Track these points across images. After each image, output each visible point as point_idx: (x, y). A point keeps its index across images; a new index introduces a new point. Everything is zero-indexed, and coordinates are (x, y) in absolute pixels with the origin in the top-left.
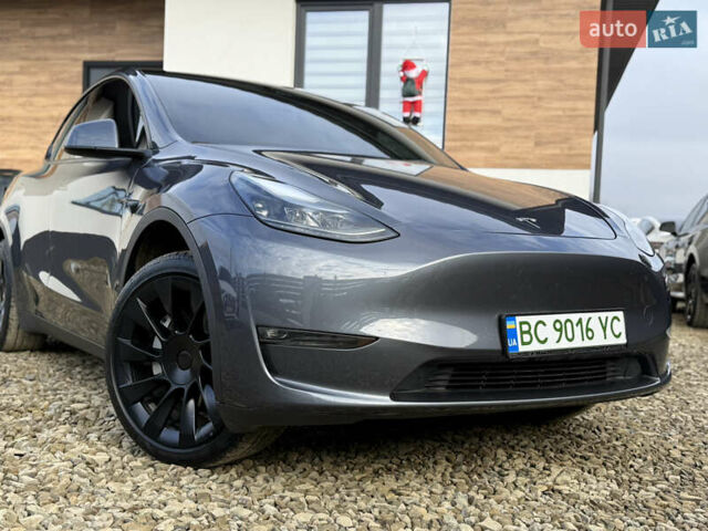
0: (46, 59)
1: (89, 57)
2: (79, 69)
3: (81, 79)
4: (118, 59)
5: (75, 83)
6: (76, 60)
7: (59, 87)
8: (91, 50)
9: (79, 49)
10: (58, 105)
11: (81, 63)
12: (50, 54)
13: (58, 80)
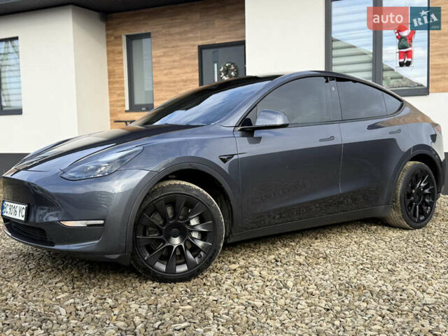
0: (178, 47)
1: (201, 43)
2: (196, 50)
3: (197, 56)
4: (217, 42)
5: (194, 59)
6: (194, 45)
7: (185, 62)
8: (202, 38)
9: (195, 39)
10: (186, 73)
11: (197, 47)
12: (179, 43)
13: (185, 58)
